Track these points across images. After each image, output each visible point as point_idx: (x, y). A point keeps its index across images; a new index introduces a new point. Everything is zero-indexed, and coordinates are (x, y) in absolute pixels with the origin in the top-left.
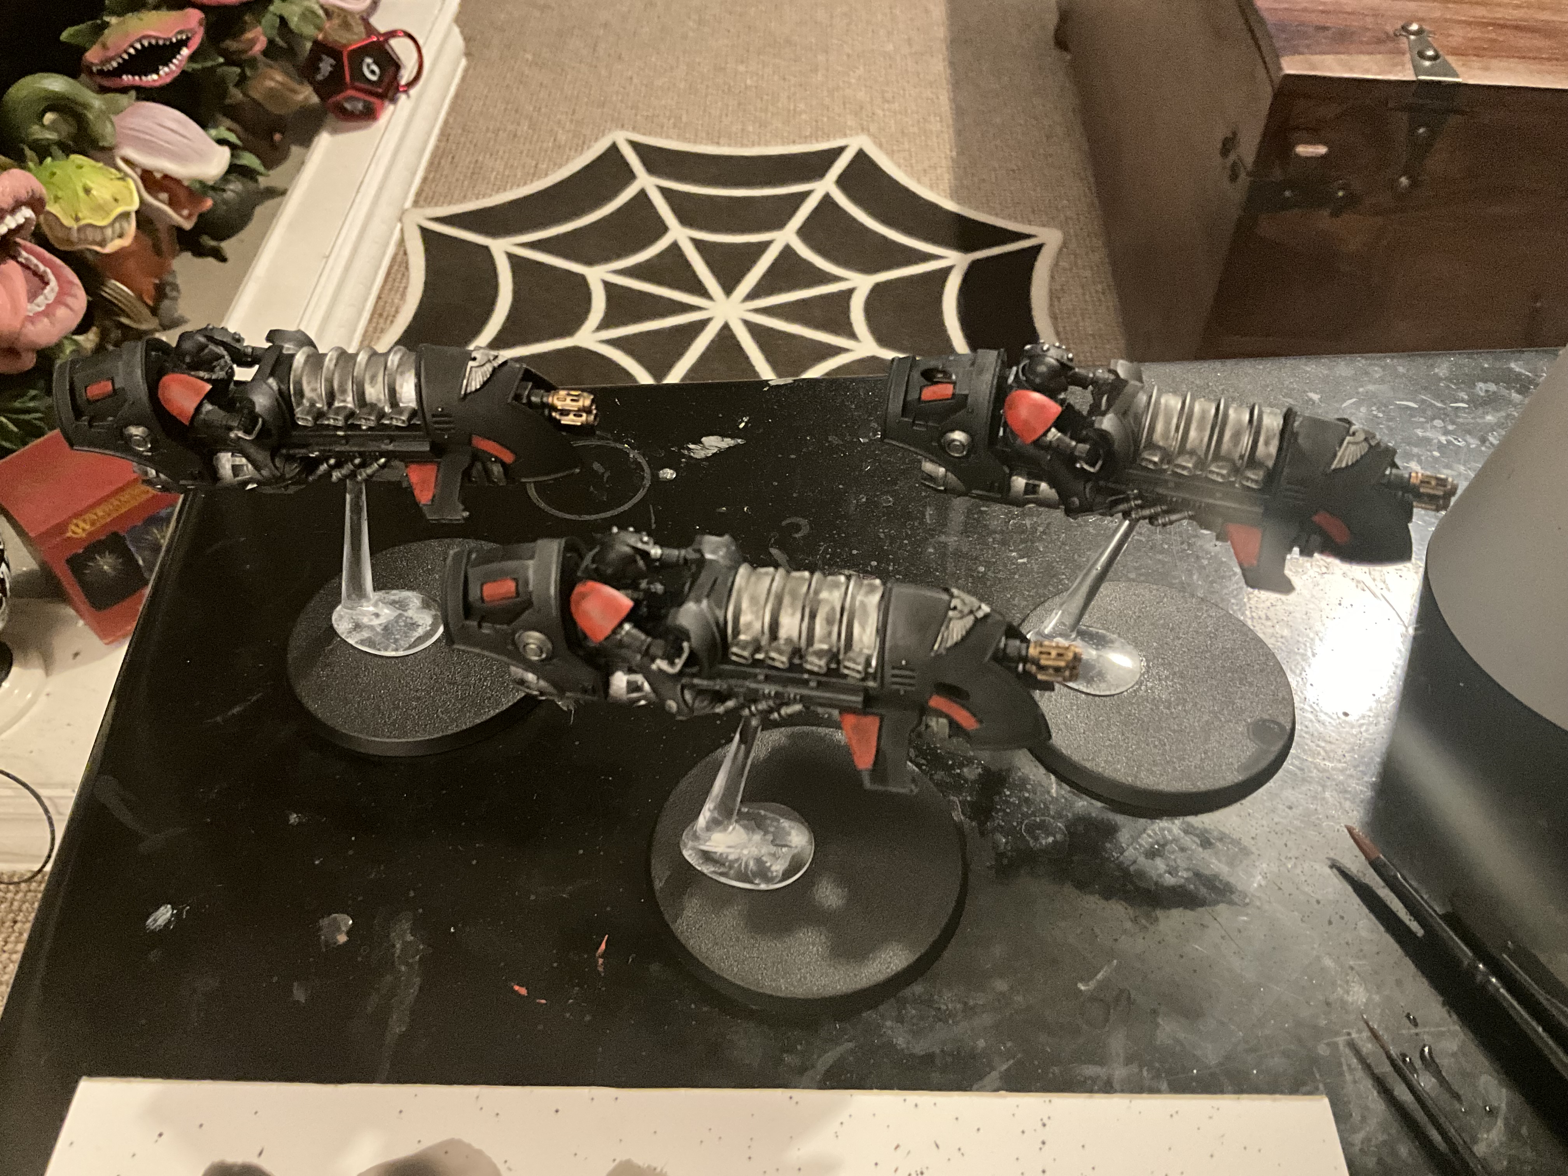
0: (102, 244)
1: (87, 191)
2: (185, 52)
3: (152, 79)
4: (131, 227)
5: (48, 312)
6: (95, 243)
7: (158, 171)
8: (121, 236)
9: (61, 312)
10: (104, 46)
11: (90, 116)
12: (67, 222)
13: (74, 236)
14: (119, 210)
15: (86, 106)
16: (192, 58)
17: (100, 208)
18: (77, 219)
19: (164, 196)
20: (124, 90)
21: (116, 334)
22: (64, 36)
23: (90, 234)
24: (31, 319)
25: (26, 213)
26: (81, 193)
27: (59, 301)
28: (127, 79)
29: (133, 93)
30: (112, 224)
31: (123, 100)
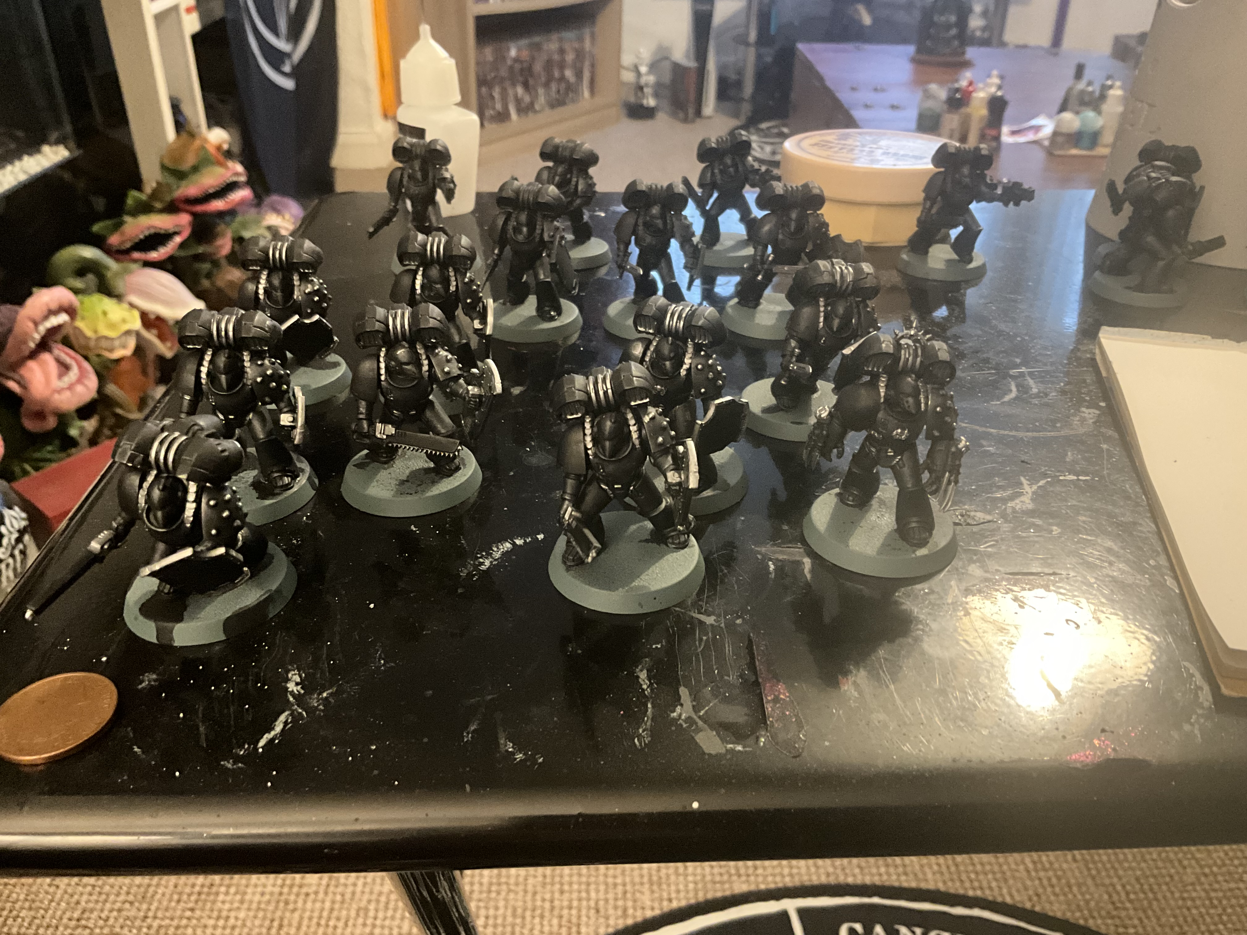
0: (111, 350)
1: (105, 313)
2: (178, 239)
3: (154, 255)
4: (132, 344)
5: (70, 387)
6: (106, 349)
7: (153, 313)
8: (124, 347)
9: (79, 388)
10: (123, 234)
11: (109, 275)
12: (89, 333)
13: (92, 344)
14: (126, 327)
15: (107, 268)
16: (182, 246)
17: (112, 326)
18: (96, 332)
19: (155, 331)
20: (135, 261)
21: (111, 421)
22: (96, 228)
23: (104, 344)
24: (59, 391)
25: (63, 318)
26: (101, 316)
27: (79, 381)
28: (136, 255)
29: (141, 263)
30: (119, 337)
31: (134, 266)
